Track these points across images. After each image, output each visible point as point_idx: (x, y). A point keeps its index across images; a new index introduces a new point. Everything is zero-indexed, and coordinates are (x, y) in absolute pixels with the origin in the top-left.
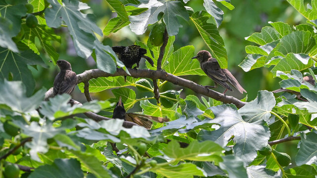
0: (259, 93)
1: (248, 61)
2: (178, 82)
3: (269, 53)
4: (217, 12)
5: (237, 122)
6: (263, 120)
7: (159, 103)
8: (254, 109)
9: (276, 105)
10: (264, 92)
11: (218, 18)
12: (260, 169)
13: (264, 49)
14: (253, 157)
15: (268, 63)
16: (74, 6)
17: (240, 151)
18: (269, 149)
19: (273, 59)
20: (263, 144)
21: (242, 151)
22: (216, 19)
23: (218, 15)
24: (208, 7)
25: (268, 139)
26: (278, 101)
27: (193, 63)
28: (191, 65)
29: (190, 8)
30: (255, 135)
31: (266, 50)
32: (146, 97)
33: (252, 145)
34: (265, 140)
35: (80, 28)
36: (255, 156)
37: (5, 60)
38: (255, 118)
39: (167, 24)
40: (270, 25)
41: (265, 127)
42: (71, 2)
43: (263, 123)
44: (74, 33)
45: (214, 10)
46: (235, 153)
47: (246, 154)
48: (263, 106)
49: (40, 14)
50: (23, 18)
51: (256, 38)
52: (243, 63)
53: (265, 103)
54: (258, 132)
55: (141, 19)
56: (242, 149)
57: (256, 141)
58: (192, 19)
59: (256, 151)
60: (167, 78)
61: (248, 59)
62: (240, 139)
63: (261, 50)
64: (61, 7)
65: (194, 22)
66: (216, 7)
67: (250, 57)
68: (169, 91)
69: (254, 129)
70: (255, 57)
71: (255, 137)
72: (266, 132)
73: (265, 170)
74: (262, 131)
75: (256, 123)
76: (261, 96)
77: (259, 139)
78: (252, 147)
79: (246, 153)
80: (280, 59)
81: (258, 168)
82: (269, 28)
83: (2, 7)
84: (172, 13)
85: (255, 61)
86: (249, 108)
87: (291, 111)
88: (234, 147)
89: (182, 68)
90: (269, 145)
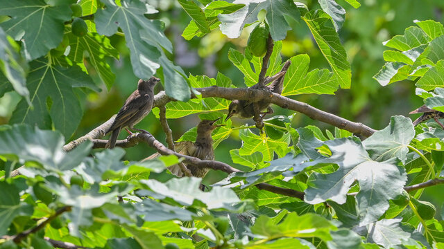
0: (393, 119)
1: (387, 71)
2: (286, 105)
3: (414, 60)
4: (337, 10)
5: (362, 161)
6: (397, 158)
7: (262, 133)
8: (386, 141)
9: (415, 137)
10: (399, 118)
11: (338, 19)
12: (394, 224)
13: (409, 56)
14: (383, 208)
15: (412, 73)
16: (136, 9)
17: (366, 201)
18: (406, 197)
19: (419, 68)
20: (396, 191)
21: (368, 201)
22: (336, 21)
23: (338, 14)
24: (324, 3)
25: (404, 183)
26: (418, 131)
27: (307, 78)
28: (306, 80)
29: (302, 4)
30: (386, 179)
31: (411, 57)
32: (247, 125)
33: (383, 192)
34: (399, 186)
35: (142, 37)
36: (386, 207)
37: (42, 79)
38: (387, 154)
39: (271, 25)
40: (415, 25)
41: (400, 168)
42: (132, 2)
43: (397, 162)
44: (133, 44)
45: (334, 7)
46: (359, 204)
47: (375, 206)
48: (397, 138)
49: (91, 17)
50: (67, 23)
51: (398, 43)
52: (379, 75)
53: (401, 134)
54: (390, 174)
55: (235, 19)
56: (368, 198)
57: (387, 187)
58: (305, 20)
59: (388, 200)
60: (273, 99)
61: (386, 68)
62: (366, 184)
63: (405, 57)
64: (118, 9)
65: (308, 24)
66: (335, 4)
67: (390, 66)
68: (276, 117)
69: (385, 171)
70: (396, 66)
71: (386, 182)
72: (401, 175)
73: (400, 225)
74: (396, 174)
75: (388, 162)
76: (396, 124)
77: (391, 184)
78: (382, 196)
79: (374, 204)
80: (427, 69)
81: (390, 223)
82: (414, 28)
83: (39, 8)
84: (277, 11)
85: (396, 71)
86: (378, 139)
87: (434, 146)
88: (357, 196)
89: (294, 85)
90: (406, 192)
